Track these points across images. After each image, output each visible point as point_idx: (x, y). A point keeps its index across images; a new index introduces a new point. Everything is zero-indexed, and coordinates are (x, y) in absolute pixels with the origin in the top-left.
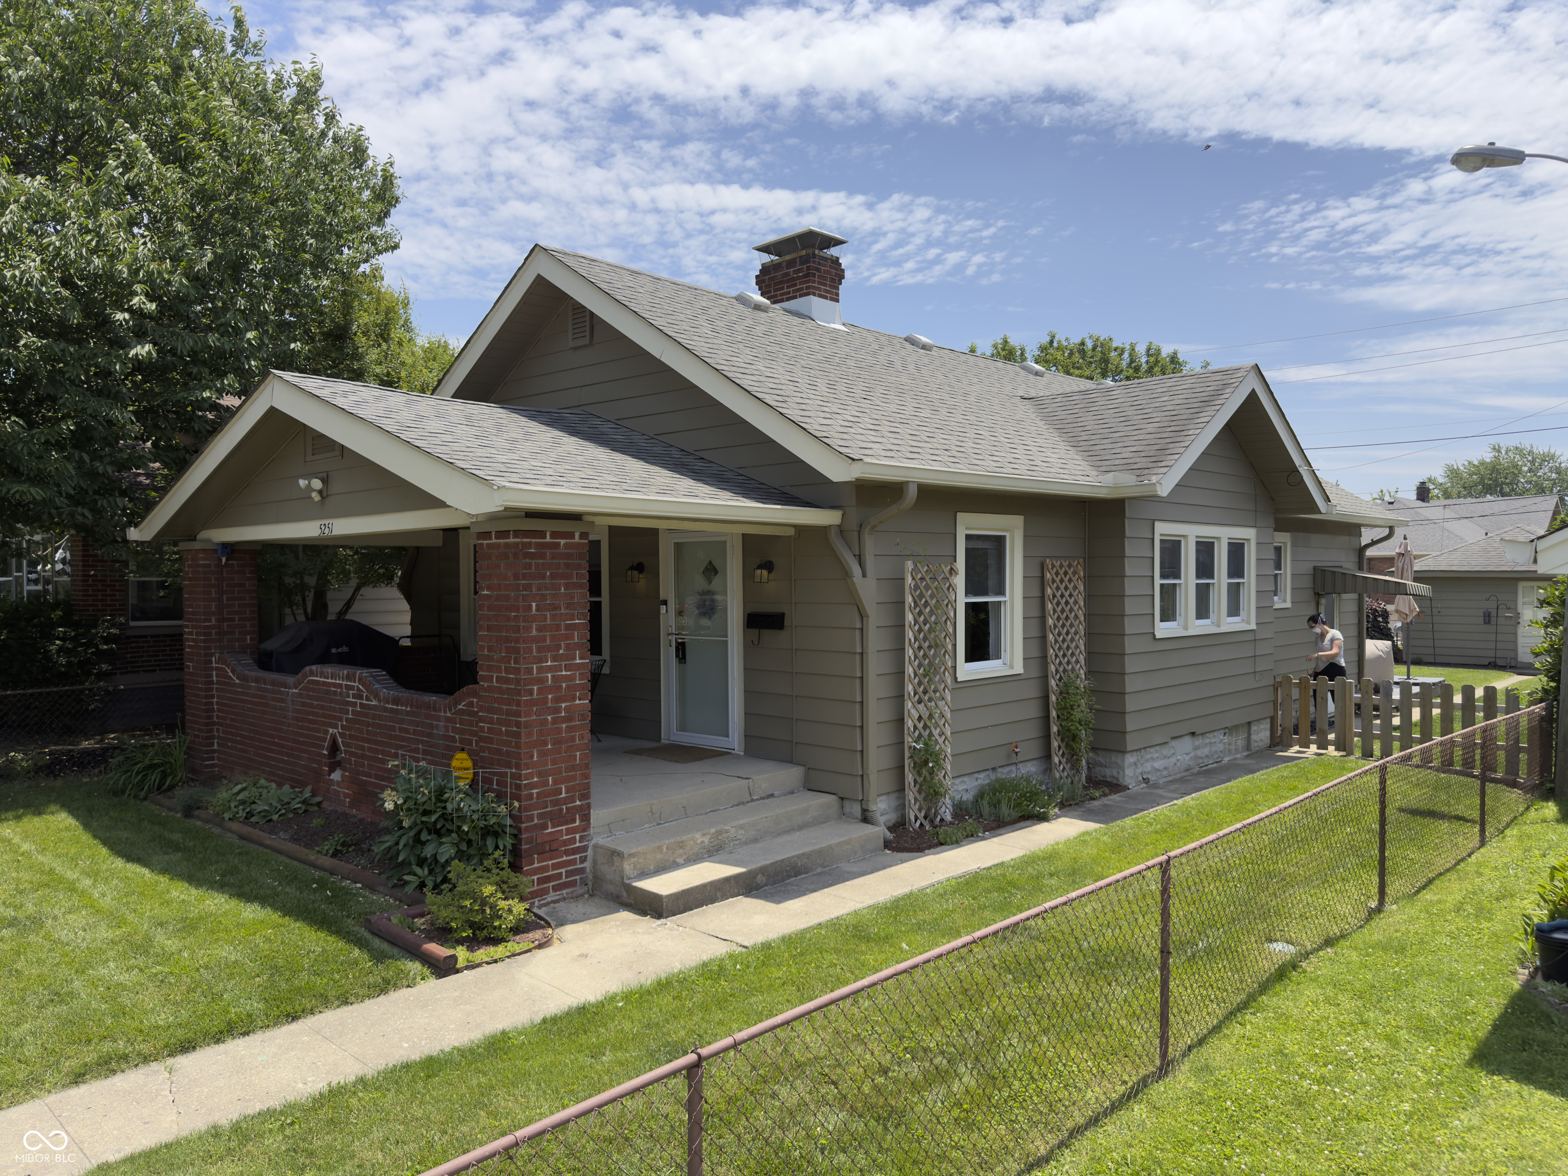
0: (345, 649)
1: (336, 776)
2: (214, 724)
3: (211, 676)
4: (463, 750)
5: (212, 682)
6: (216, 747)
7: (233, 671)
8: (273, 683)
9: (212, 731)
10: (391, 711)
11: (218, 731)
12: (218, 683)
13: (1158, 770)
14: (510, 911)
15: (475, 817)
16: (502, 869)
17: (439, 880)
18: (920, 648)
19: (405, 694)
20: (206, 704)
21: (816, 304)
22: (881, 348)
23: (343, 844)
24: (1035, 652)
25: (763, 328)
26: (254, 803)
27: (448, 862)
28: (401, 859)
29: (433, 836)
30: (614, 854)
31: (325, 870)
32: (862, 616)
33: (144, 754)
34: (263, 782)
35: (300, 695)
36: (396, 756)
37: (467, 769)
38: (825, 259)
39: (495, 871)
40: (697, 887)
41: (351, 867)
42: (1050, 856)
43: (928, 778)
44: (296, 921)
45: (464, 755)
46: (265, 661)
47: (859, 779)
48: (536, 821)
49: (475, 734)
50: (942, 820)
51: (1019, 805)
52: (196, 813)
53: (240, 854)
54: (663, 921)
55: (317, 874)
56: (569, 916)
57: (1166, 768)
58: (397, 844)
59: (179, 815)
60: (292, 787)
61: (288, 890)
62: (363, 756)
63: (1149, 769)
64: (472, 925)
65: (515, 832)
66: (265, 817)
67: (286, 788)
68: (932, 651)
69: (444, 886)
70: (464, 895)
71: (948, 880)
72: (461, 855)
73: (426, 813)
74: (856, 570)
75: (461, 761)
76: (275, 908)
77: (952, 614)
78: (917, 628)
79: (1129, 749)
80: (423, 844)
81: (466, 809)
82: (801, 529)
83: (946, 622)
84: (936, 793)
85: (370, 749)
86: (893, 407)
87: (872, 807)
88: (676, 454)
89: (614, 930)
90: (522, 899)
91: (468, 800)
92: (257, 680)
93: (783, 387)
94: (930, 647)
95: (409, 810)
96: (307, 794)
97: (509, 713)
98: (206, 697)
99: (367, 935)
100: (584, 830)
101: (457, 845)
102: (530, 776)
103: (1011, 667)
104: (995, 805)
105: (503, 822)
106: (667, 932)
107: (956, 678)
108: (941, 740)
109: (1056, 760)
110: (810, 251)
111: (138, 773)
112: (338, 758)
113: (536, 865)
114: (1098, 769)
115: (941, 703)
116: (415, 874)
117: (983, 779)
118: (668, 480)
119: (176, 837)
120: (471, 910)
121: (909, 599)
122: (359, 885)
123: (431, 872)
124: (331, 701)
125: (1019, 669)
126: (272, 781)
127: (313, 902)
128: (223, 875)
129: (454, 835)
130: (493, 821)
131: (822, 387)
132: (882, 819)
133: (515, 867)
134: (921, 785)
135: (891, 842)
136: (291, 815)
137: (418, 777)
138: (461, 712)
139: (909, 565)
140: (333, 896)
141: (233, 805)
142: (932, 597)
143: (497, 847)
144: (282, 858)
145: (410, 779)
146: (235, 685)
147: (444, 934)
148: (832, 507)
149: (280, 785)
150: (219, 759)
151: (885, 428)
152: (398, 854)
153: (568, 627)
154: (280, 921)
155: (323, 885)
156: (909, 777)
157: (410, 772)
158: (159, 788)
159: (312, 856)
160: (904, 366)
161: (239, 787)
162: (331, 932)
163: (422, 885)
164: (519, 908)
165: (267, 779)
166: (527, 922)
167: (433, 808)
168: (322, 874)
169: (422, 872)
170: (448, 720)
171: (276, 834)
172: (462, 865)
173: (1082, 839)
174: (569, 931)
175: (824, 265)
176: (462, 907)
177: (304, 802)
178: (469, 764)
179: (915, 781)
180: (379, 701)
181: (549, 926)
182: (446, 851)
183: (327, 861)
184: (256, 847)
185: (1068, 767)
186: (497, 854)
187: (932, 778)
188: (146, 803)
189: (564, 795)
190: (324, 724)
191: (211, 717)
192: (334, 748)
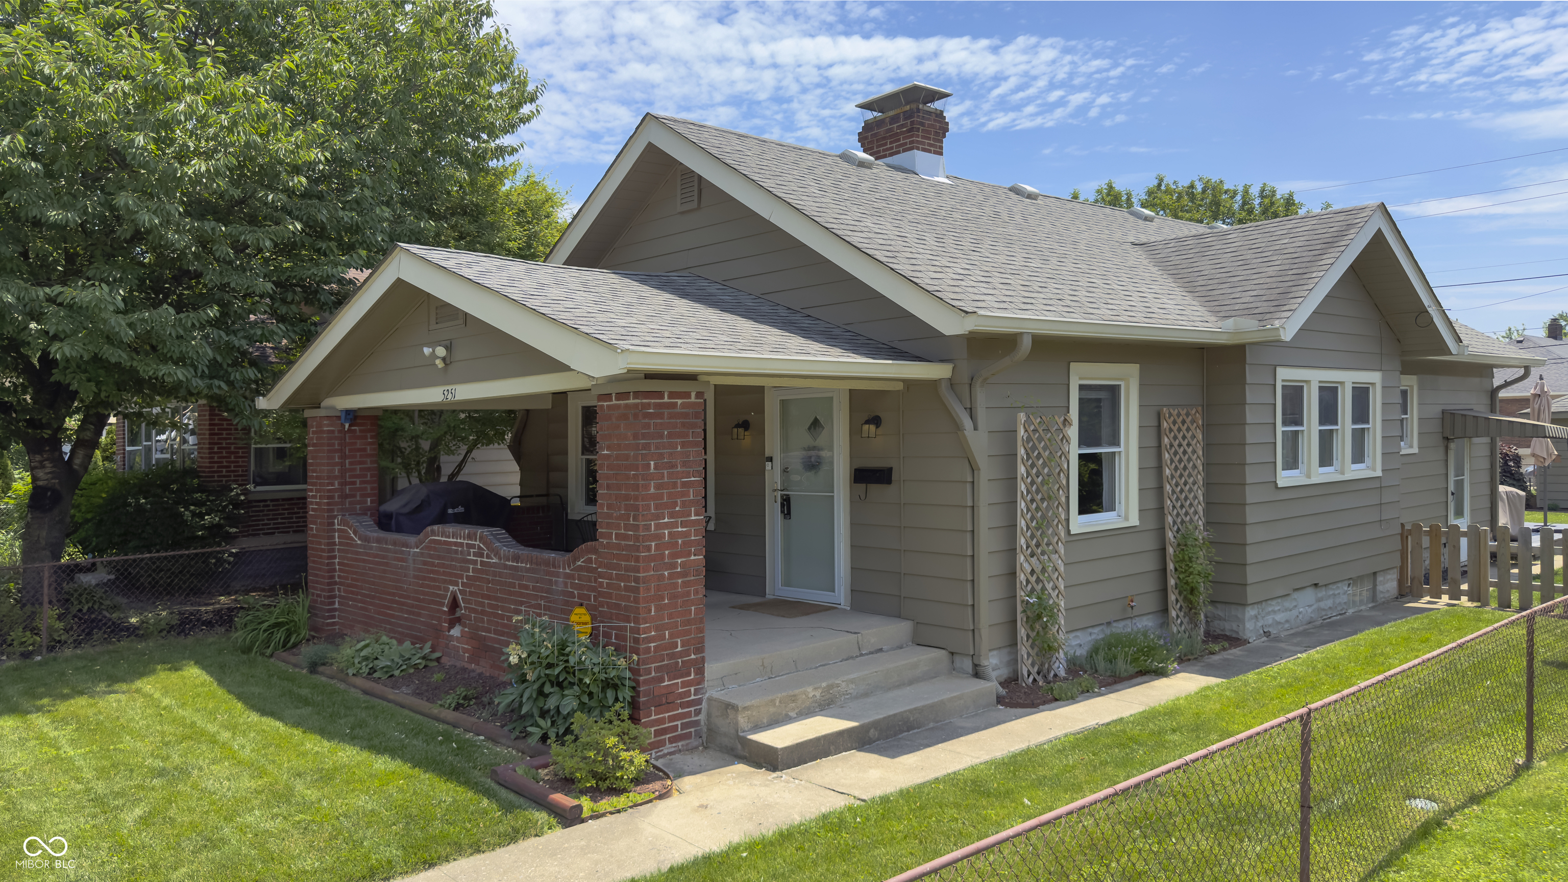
0: (460, 509)
1: (456, 632)
2: (336, 583)
3: (333, 537)
4: (581, 605)
5: (334, 544)
6: (337, 606)
7: (355, 533)
8: (395, 543)
9: (333, 590)
10: (511, 568)
11: (339, 590)
12: (340, 544)
13: (1279, 623)
14: (631, 762)
15: (596, 670)
16: (623, 721)
17: (561, 732)
18: (1032, 500)
19: (525, 552)
20: (328, 564)
21: (920, 158)
22: (987, 198)
23: (465, 698)
24: (1152, 504)
25: (868, 184)
26: (377, 659)
27: (570, 714)
28: (524, 711)
29: (556, 689)
30: (729, 707)
31: (448, 724)
32: (973, 469)
33: (270, 613)
34: (384, 638)
35: (422, 554)
36: (518, 612)
37: (586, 624)
38: (929, 113)
39: (616, 722)
40: (811, 740)
41: (474, 719)
42: (1171, 711)
43: (1042, 633)
44: (425, 772)
45: (582, 610)
46: (385, 522)
47: (970, 634)
48: (653, 674)
49: (594, 589)
50: (1056, 675)
51: (1135, 660)
52: (321, 669)
53: (366, 708)
54: (778, 773)
55: (441, 727)
56: (686, 768)
57: (1287, 621)
58: (522, 697)
59: (305, 671)
60: (413, 644)
61: (415, 742)
62: (483, 613)
63: (1270, 622)
64: (595, 775)
65: (634, 685)
66: (387, 672)
67: (407, 644)
68: (1045, 504)
69: (568, 737)
70: (588, 746)
71: (1066, 735)
72: (582, 706)
73: (550, 666)
74: (967, 423)
75: (580, 617)
76: (405, 760)
77: (1066, 466)
78: (1029, 480)
79: (1249, 602)
80: (547, 696)
81: (587, 662)
82: (910, 384)
83: (1059, 474)
84: (1050, 648)
85: (490, 606)
86: (1002, 259)
87: (984, 662)
88: (783, 312)
89: (731, 782)
90: (643, 750)
91: (589, 654)
92: (378, 541)
93: (893, 243)
94: (1043, 500)
95: (532, 663)
96: (427, 650)
97: (627, 569)
98: (329, 558)
99: (494, 785)
100: (699, 684)
101: (579, 697)
102: (648, 630)
103: (1126, 519)
104: (1112, 660)
105: (623, 675)
106: (783, 784)
107: (1069, 531)
108: (1054, 594)
109: (1174, 614)
110: (914, 106)
111: (265, 631)
112: (457, 615)
113: (653, 717)
114: (1216, 623)
115: (1054, 557)
116: (538, 726)
117: (1097, 634)
118: (779, 339)
119: (305, 692)
120: (595, 761)
121: (1021, 452)
122: (482, 738)
123: (553, 723)
124: (452, 560)
125: (1134, 520)
126: (391, 638)
127: (441, 754)
128: (352, 729)
129: (576, 687)
130: (613, 674)
131: (930, 240)
132: (994, 675)
133: (634, 719)
134: (1034, 641)
135: (1004, 697)
136: (412, 671)
137: (540, 632)
138: (580, 568)
139: (1022, 417)
140: (458, 748)
141: (356, 661)
142: (1045, 448)
143: (617, 700)
144: (406, 712)
145: (533, 634)
146: (357, 546)
147: (567, 783)
148: (942, 361)
149: (400, 642)
150: (340, 618)
151: (996, 280)
152: (521, 705)
153: (684, 484)
154: (410, 772)
155: (448, 738)
156: (1022, 632)
157: (534, 626)
158: (284, 646)
159: (435, 710)
160: (1011, 217)
161: (363, 643)
162: (460, 783)
163: (544, 738)
164: (640, 759)
165: (388, 636)
166: (646, 774)
167: (555, 661)
168: (446, 726)
169: (545, 724)
170: (567, 576)
171: (399, 688)
172: (584, 716)
173: (1203, 694)
174: (687, 782)
175: (929, 119)
176: (585, 758)
177: (424, 658)
178: (587, 618)
179: (1028, 636)
180: (500, 559)
181: (668, 777)
182: (569, 703)
183: (451, 715)
184: (381, 701)
185: (1186, 620)
186: (618, 706)
187: (1046, 633)
188: (272, 660)
189: (679, 649)
190: (445, 581)
191: (333, 577)
192: (454, 604)
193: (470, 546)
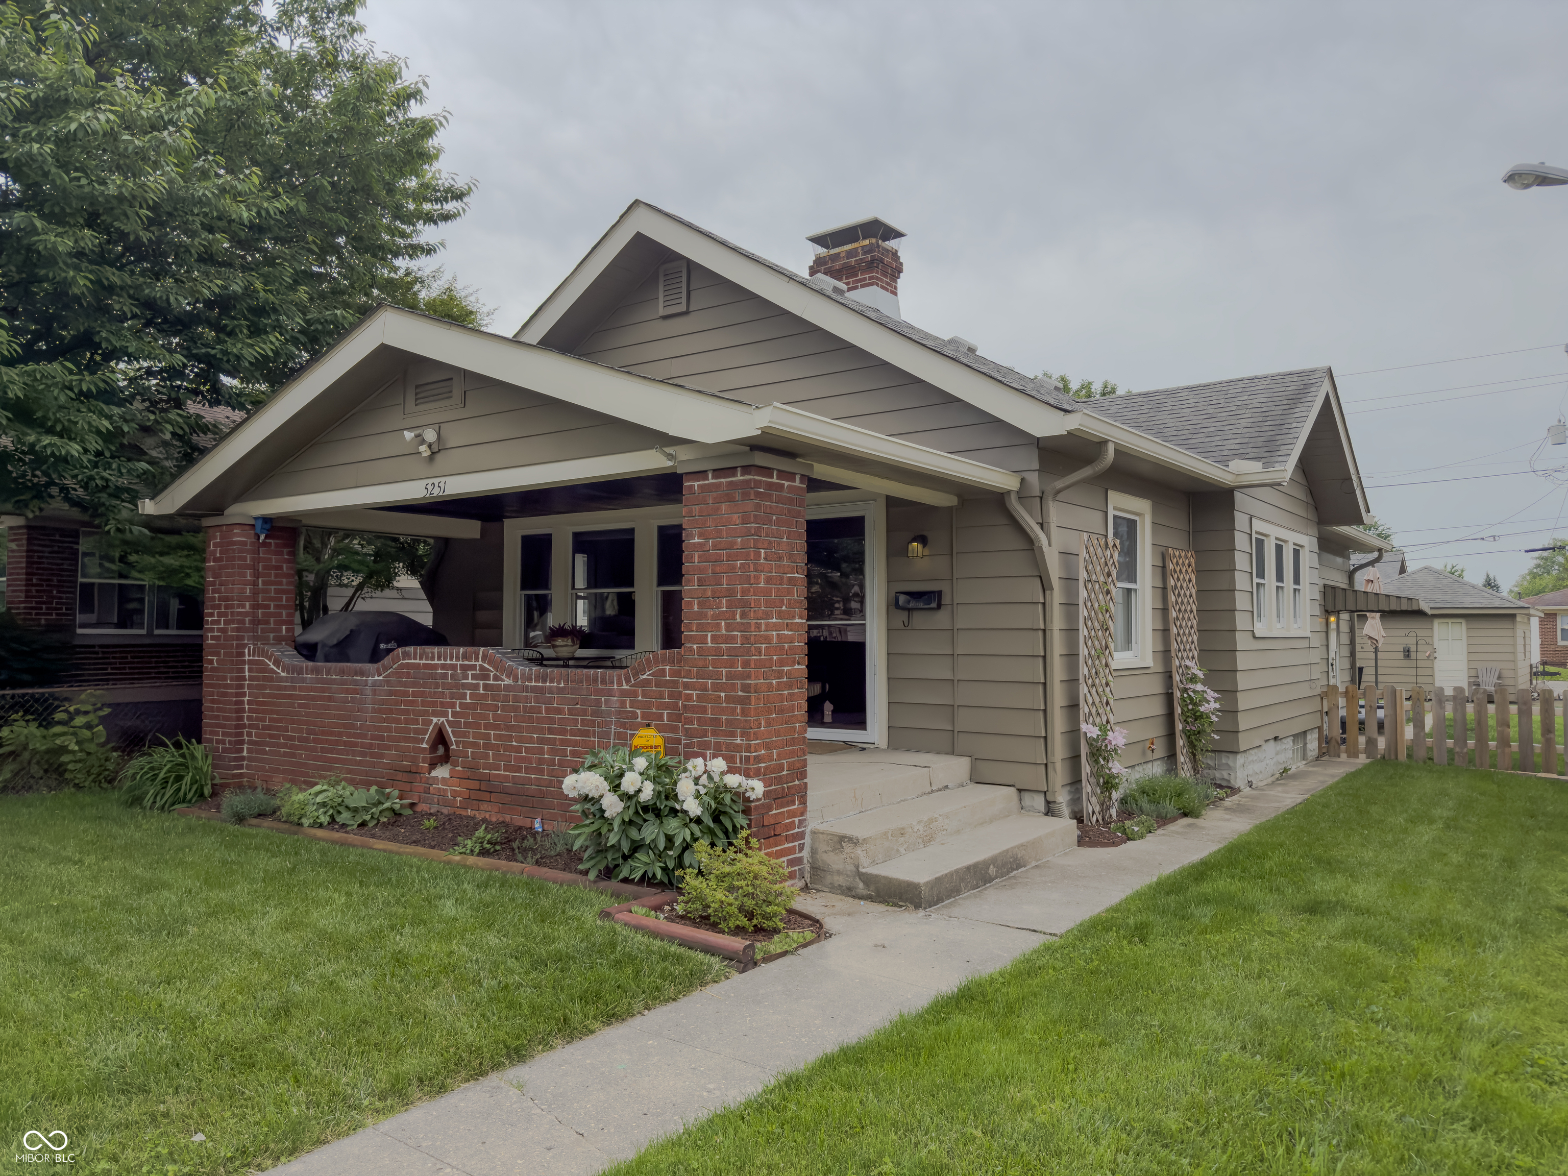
0: (393, 645)
1: (442, 772)
2: (244, 726)
3: (243, 670)
4: (648, 725)
5: (244, 678)
6: (245, 754)
7: (277, 663)
8: (342, 672)
9: (241, 734)
10: (534, 689)
11: (249, 734)
12: (251, 678)
20: (235, 703)
21: (876, 294)
24: (1161, 646)
30: (843, 840)
34: (344, 783)
35: (386, 683)
37: (656, 747)
38: (888, 251)
45: (651, 732)
48: (763, 800)
51: (1178, 801)
52: (255, 821)
54: (923, 912)
60: (381, 788)
62: (487, 746)
67: (374, 788)
74: (1043, 538)
75: (647, 739)
78: (1090, 605)
79: (1240, 750)
83: (1110, 602)
85: (497, 737)
87: (1054, 799)
89: (883, 922)
92: (313, 672)
94: (1099, 628)
98: (234, 695)
100: (802, 814)
103: (1142, 659)
104: (1157, 801)
109: (1181, 759)
110: (876, 240)
112: (445, 752)
115: (1107, 690)
124: (437, 686)
125: (1149, 660)
132: (1065, 811)
135: (1082, 837)
136: (384, 820)
138: (646, 683)
139: (1085, 536)
146: (281, 679)
150: (248, 767)
153: (789, 581)
159: (452, 857)
161: (315, 788)
170: (624, 694)
175: (886, 257)
178: (659, 741)
180: (516, 679)
185: (1191, 766)
190: (425, 713)
191: (241, 719)
192: (440, 738)
193: (465, 668)
